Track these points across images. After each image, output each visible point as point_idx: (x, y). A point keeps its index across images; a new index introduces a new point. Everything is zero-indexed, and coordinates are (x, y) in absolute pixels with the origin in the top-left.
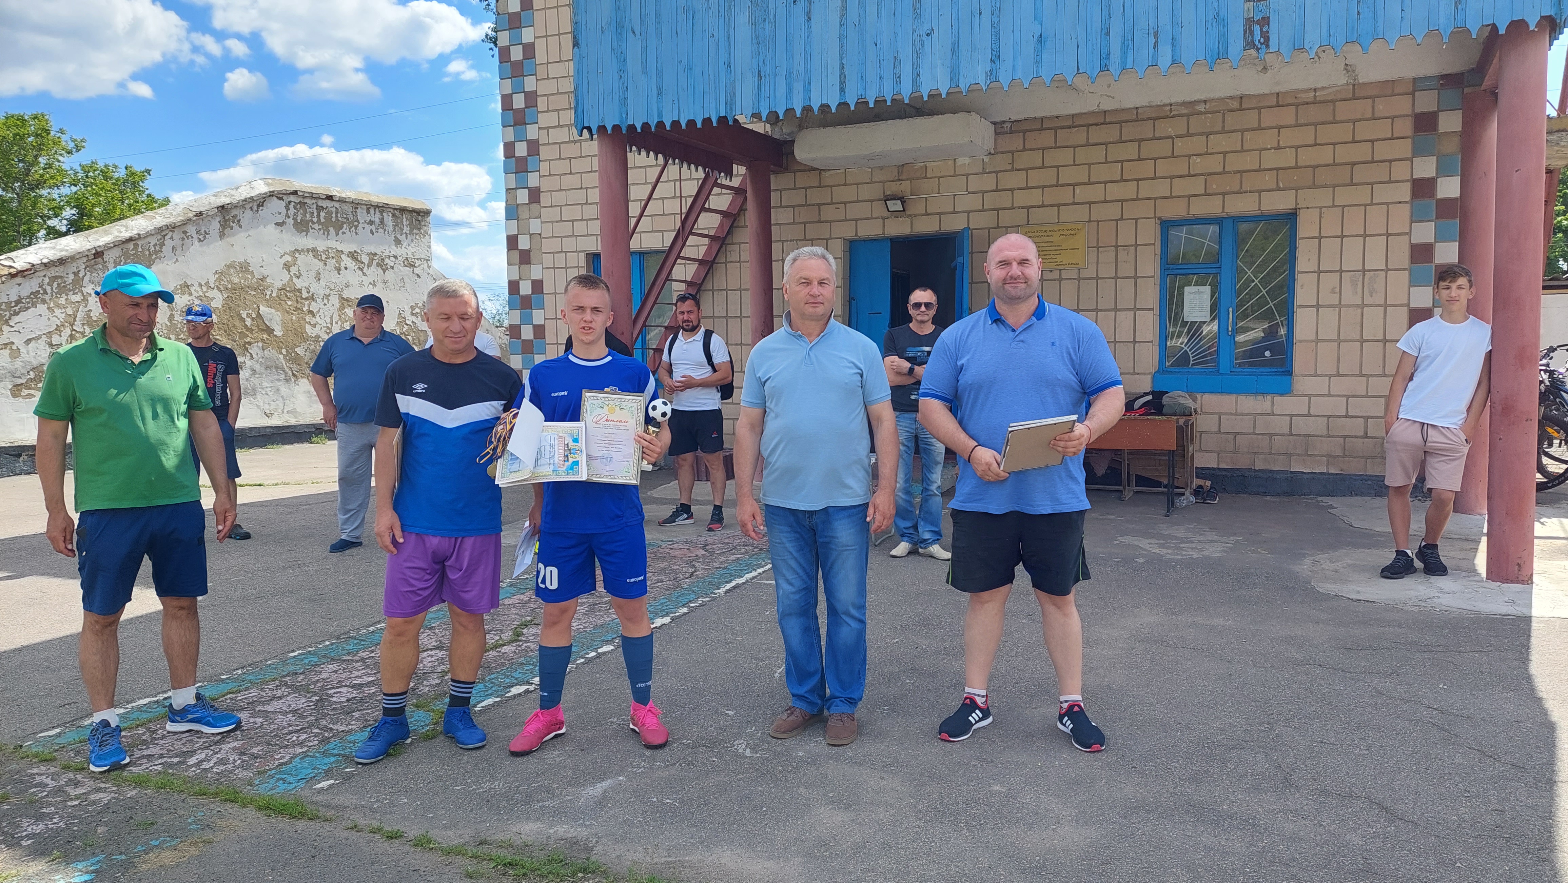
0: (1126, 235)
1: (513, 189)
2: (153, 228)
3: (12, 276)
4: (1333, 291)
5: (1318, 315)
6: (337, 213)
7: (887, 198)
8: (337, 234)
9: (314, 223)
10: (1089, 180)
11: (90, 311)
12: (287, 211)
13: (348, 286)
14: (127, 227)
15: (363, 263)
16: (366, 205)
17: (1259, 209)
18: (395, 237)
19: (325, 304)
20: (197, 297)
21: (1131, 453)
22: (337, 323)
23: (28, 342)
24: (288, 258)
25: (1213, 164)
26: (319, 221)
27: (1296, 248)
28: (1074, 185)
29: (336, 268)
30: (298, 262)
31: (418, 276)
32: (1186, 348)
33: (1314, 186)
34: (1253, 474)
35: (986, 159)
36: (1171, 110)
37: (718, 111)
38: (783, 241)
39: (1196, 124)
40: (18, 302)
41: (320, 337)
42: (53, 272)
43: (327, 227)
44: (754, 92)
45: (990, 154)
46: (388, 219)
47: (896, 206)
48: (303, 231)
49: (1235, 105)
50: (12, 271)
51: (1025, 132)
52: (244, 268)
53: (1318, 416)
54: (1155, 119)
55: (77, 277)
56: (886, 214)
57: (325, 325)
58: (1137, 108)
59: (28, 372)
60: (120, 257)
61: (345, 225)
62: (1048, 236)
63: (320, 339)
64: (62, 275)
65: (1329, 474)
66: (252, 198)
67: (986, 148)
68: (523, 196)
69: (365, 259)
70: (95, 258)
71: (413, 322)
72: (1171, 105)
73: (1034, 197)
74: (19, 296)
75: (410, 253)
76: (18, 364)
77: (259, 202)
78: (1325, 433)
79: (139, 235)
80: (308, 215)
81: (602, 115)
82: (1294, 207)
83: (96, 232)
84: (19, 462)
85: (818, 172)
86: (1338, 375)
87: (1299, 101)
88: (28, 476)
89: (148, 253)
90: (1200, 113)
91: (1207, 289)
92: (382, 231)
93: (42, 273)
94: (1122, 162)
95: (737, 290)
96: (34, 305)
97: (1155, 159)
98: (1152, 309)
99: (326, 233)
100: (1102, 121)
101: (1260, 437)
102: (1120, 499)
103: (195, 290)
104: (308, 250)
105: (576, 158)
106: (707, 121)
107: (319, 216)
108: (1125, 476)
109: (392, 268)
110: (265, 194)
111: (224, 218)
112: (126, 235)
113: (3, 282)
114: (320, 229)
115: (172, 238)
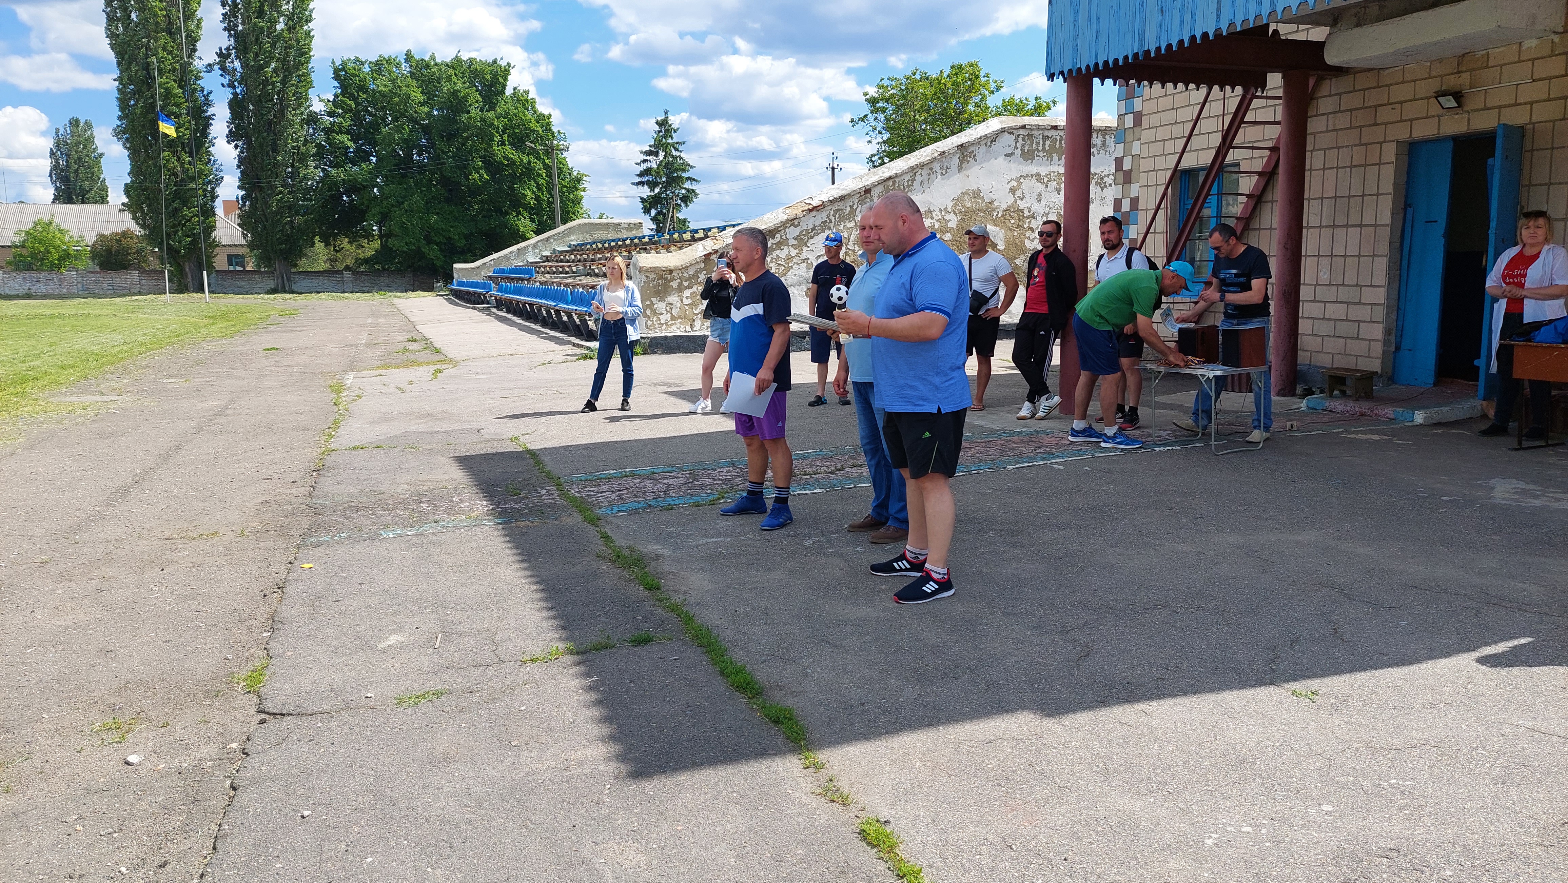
1: (1123, 115)
3: (810, 210)
6: (1061, 140)
7: (1441, 95)
9: (1039, 151)
12: (1016, 143)
14: (889, 168)
20: (937, 220)
24: (1014, 183)
29: (1055, 189)
30: (1023, 186)
35: (1556, 39)
40: (814, 228)
42: (836, 206)
43: (1051, 154)
45: (1560, 32)
46: (1110, 141)
47: (1449, 102)
48: (1029, 159)
50: (811, 207)
52: (976, 194)
56: (1440, 111)
64: (843, 207)
66: (986, 136)
67: (1553, 26)
68: (1129, 121)
70: (865, 194)
74: (814, 224)
77: (993, 138)
79: (896, 174)
80: (1034, 145)
92: (1101, 153)
93: (829, 208)
99: (1048, 159)
103: (937, 214)
104: (1032, 175)
107: (1044, 144)
110: (997, 131)
111: (963, 154)
112: (887, 175)
113: (804, 216)
114: (1044, 156)
115: (921, 174)
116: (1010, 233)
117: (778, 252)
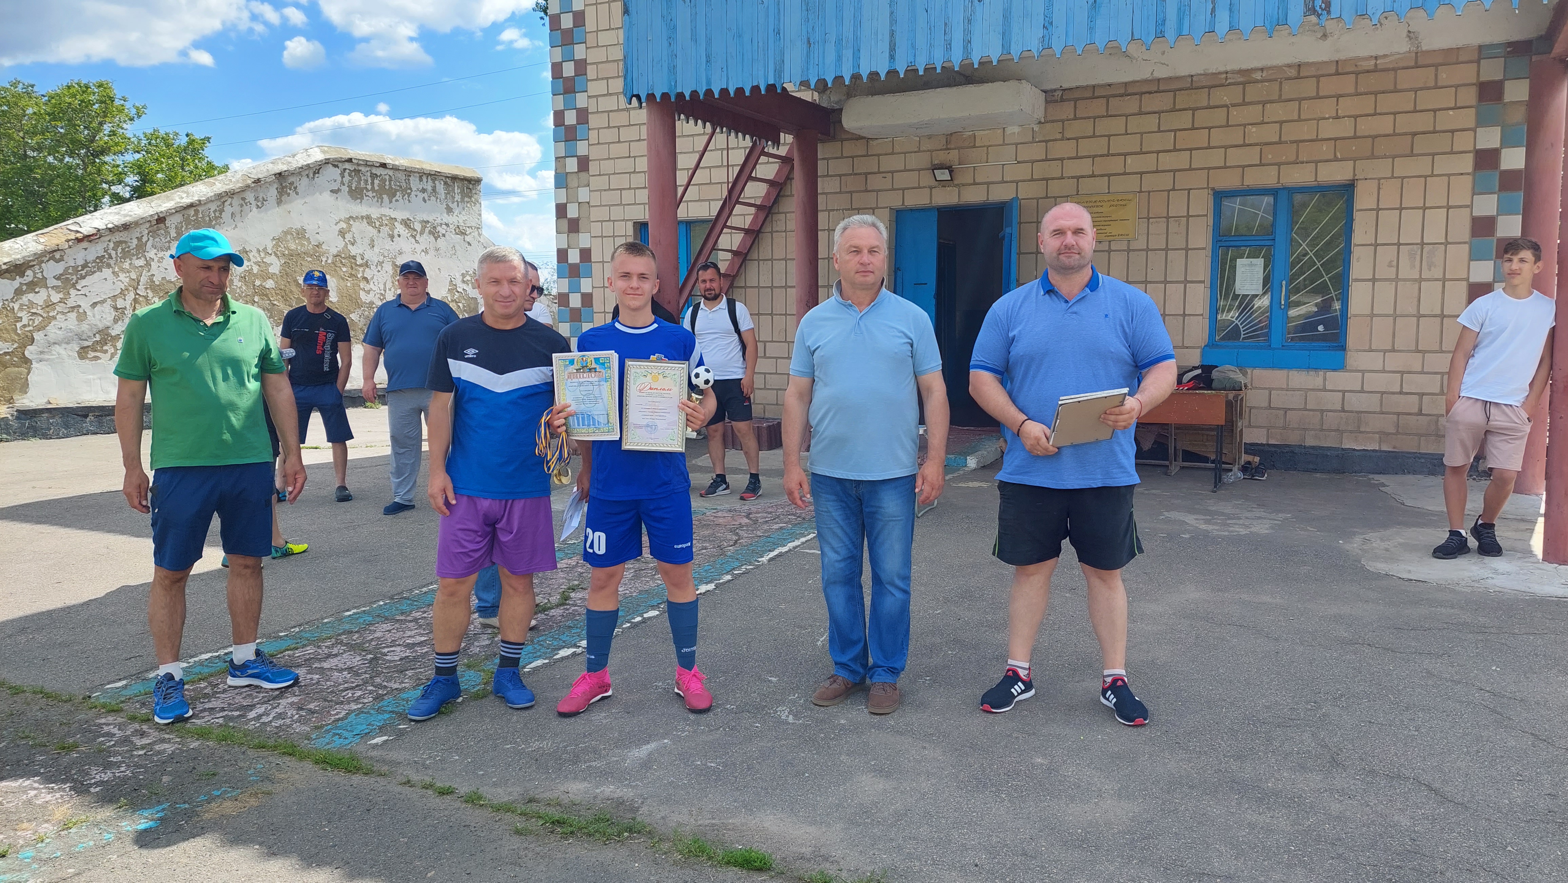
0: (1178, 207)
1: (562, 157)
2: (212, 194)
3: (79, 240)
4: (1390, 266)
5: (1373, 289)
6: (390, 181)
7: (935, 168)
8: (391, 202)
9: (368, 190)
10: (1141, 149)
11: (153, 275)
12: (342, 178)
13: (400, 254)
14: (187, 193)
15: (415, 230)
16: (419, 173)
17: (1316, 180)
18: (447, 205)
19: (379, 271)
20: (255, 263)
21: (1179, 427)
22: (390, 290)
23: (94, 305)
24: (344, 225)
25: (1270, 133)
26: (373, 189)
27: (1352, 220)
28: (1125, 155)
29: (389, 235)
30: (353, 229)
31: (469, 244)
32: (1237, 322)
33: (1373, 157)
34: (1303, 450)
35: (1036, 128)
36: (1226, 79)
37: (766, 78)
38: (829, 211)
39: (1252, 93)
40: (84, 266)
41: (374, 304)
42: (118, 237)
43: (381, 195)
44: (803, 59)
45: (1040, 123)
46: (440, 187)
47: (944, 175)
48: (357, 198)
49: (1293, 73)
50: (79, 235)
51: (1076, 100)
52: (301, 234)
53: (1372, 392)
54: (1210, 87)
55: (140, 243)
56: (933, 183)
57: (379, 292)
58: (1192, 76)
59: (95, 335)
60: (181, 223)
61: (398, 193)
62: (1097, 206)
63: (374, 306)
64: (126, 240)
65: (1381, 451)
66: (308, 166)
67: (1036, 116)
68: (572, 165)
69: (418, 227)
70: (157, 224)
71: (464, 289)
72: (1227, 73)
73: (1084, 167)
74: (86, 260)
75: (461, 221)
76: (85, 327)
77: (315, 169)
78: (1378, 410)
79: (200, 201)
80: (362, 183)
81: (651, 83)
82: (1351, 178)
83: (159, 198)
84: (86, 422)
85: (865, 141)
86: (1393, 350)
87: (1360, 69)
88: (95, 436)
89: (208, 219)
90: (1256, 81)
91: (1260, 262)
92: (434, 199)
93: (108, 238)
94: (1175, 131)
95: (782, 260)
96: (100, 269)
97: (1210, 128)
98: (1203, 282)
99: (380, 200)
100: (1156, 89)
101: (1311, 413)
102: (1166, 474)
103: (254, 256)
104: (362, 217)
105: (624, 126)
106: (756, 89)
107: (373, 183)
108: (1171, 451)
109: (444, 235)
110: (321, 161)
111: (281, 184)
112: (187, 201)
113: (70, 247)
114: (374, 197)
115: (231, 204)
116: (342, 283)
117: (31, 296)
